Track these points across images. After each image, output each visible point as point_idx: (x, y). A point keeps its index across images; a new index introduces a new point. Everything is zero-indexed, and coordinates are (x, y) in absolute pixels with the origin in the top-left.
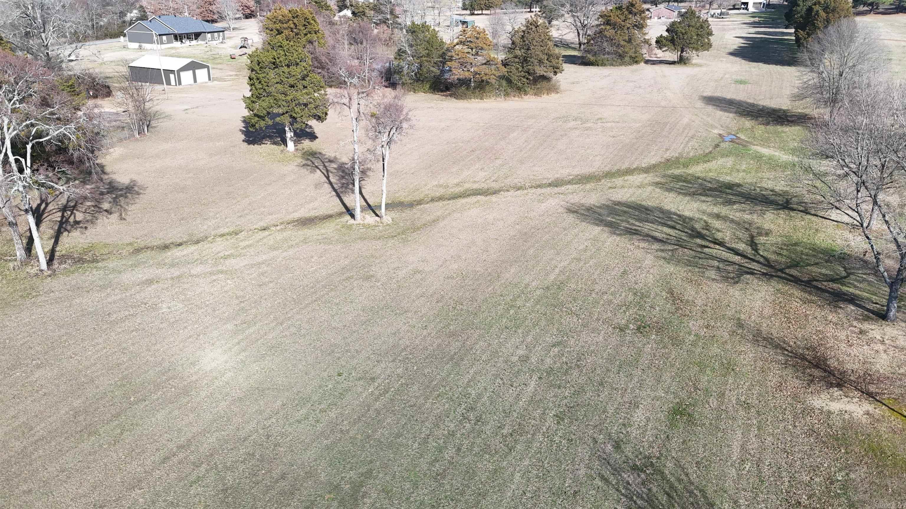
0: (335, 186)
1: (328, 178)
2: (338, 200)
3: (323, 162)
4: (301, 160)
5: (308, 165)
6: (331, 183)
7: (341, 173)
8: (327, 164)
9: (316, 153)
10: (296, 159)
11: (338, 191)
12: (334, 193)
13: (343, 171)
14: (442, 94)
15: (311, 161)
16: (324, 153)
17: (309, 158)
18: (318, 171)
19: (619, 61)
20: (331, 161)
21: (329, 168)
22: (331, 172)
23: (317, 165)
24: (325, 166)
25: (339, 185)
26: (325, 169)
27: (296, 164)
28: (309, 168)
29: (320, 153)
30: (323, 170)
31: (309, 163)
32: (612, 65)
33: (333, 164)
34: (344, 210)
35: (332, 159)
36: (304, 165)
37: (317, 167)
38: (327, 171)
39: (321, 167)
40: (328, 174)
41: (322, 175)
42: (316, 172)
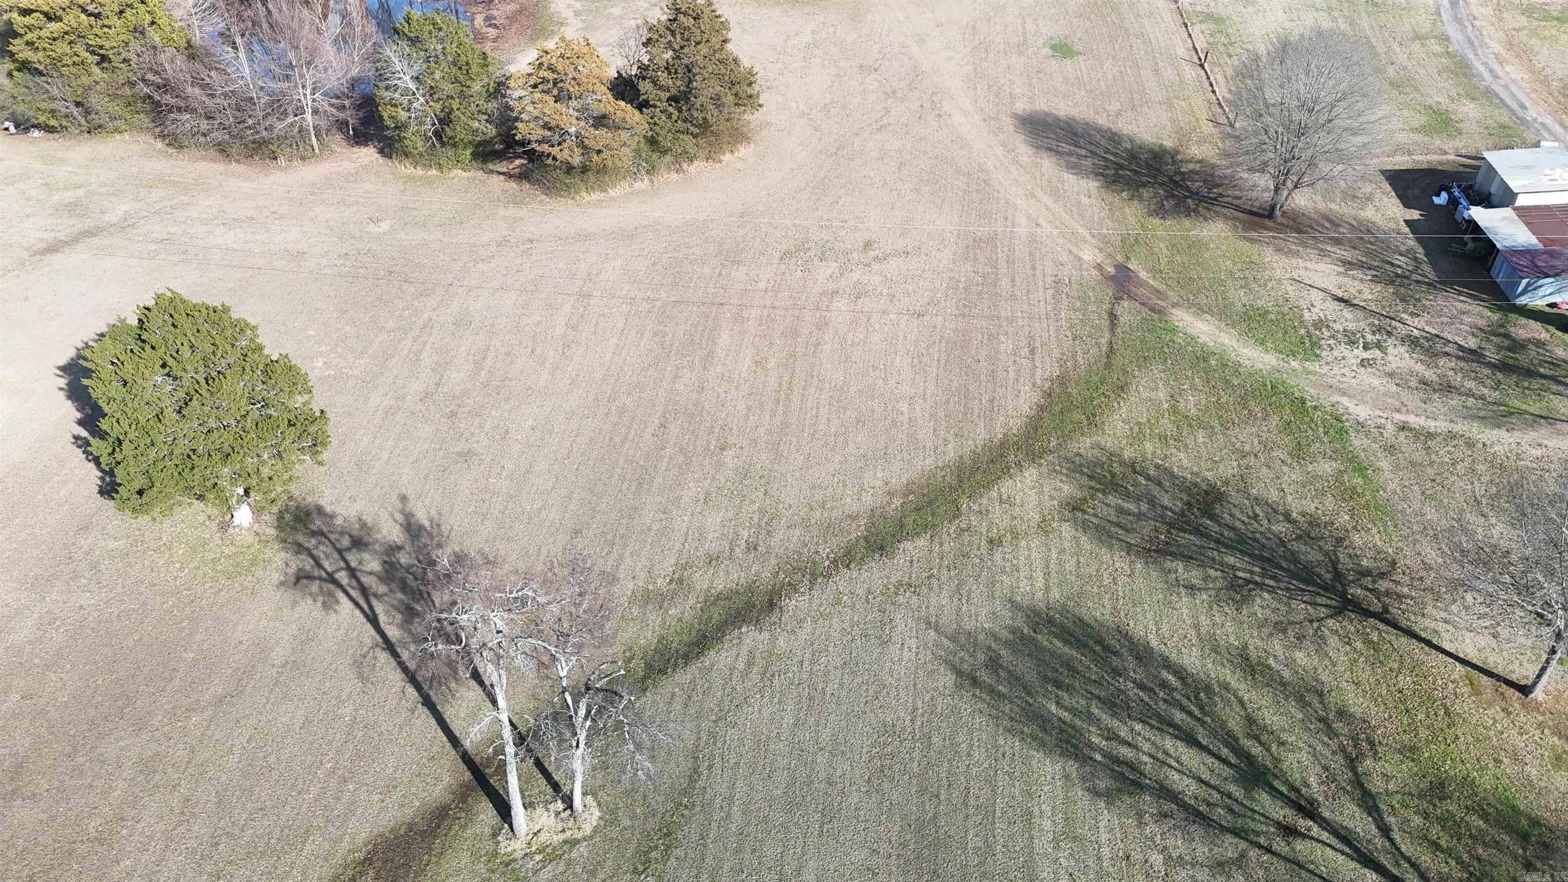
0: (405, 657)
1: (373, 620)
2: (433, 722)
3: (340, 552)
4: (283, 554)
5: (310, 577)
6: (390, 647)
7: (400, 595)
8: (353, 558)
9: (308, 515)
10: (268, 554)
12: (411, 691)
13: (404, 587)
14: (503, 167)
15: (309, 554)
16: (328, 509)
17: (300, 538)
18: (341, 596)
20: (358, 543)
21: (365, 580)
22: (376, 596)
23: (329, 570)
24: (352, 572)
25: (413, 650)
26: (354, 583)
27: (276, 577)
28: (315, 587)
29: (320, 510)
30: (353, 593)
31: (308, 564)
33: (366, 556)
34: (468, 775)
35: (357, 530)
36: (298, 579)
37: (332, 579)
38: (364, 590)
39: (343, 577)
40: (371, 606)
41: (357, 612)
42: (337, 602)
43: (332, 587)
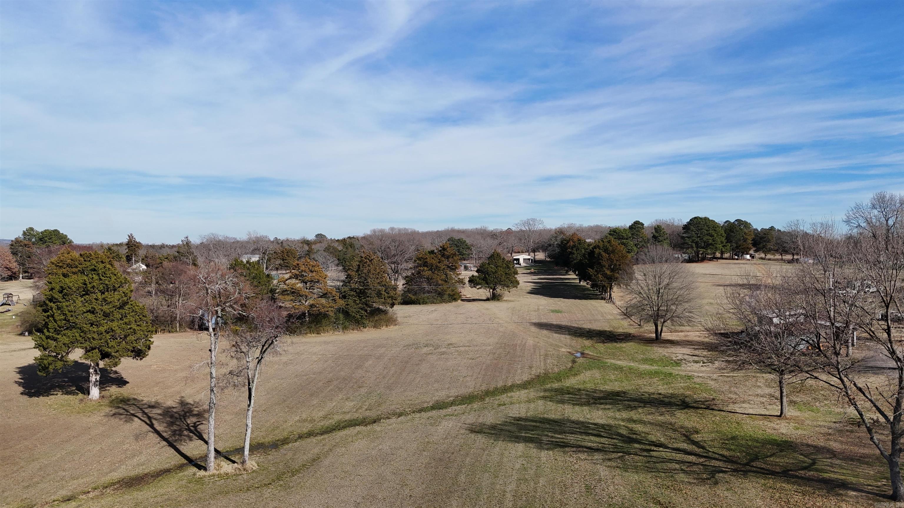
0: (164, 434)
1: (152, 426)
2: (173, 450)
3: (141, 409)
4: (110, 409)
5: (121, 414)
6: (157, 432)
7: (168, 419)
8: (146, 411)
9: (129, 400)
10: (103, 407)
11: (170, 439)
12: (165, 443)
13: (172, 417)
15: (124, 409)
16: (140, 399)
17: (120, 405)
18: (136, 419)
19: (439, 298)
21: (150, 415)
22: (155, 419)
23: (133, 412)
24: (144, 413)
25: (169, 433)
26: (145, 416)
27: (103, 414)
28: (122, 417)
29: (135, 399)
30: (143, 418)
31: (122, 411)
32: (433, 303)
33: (155, 410)
34: (185, 461)
35: (153, 404)
36: (114, 414)
37: (133, 415)
38: (149, 418)
39: (140, 415)
40: (151, 422)
41: (143, 423)
42: (133, 420)
43: (132, 417)
